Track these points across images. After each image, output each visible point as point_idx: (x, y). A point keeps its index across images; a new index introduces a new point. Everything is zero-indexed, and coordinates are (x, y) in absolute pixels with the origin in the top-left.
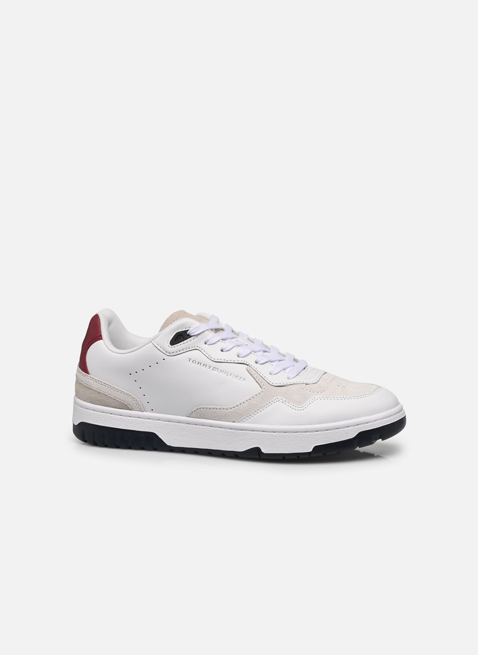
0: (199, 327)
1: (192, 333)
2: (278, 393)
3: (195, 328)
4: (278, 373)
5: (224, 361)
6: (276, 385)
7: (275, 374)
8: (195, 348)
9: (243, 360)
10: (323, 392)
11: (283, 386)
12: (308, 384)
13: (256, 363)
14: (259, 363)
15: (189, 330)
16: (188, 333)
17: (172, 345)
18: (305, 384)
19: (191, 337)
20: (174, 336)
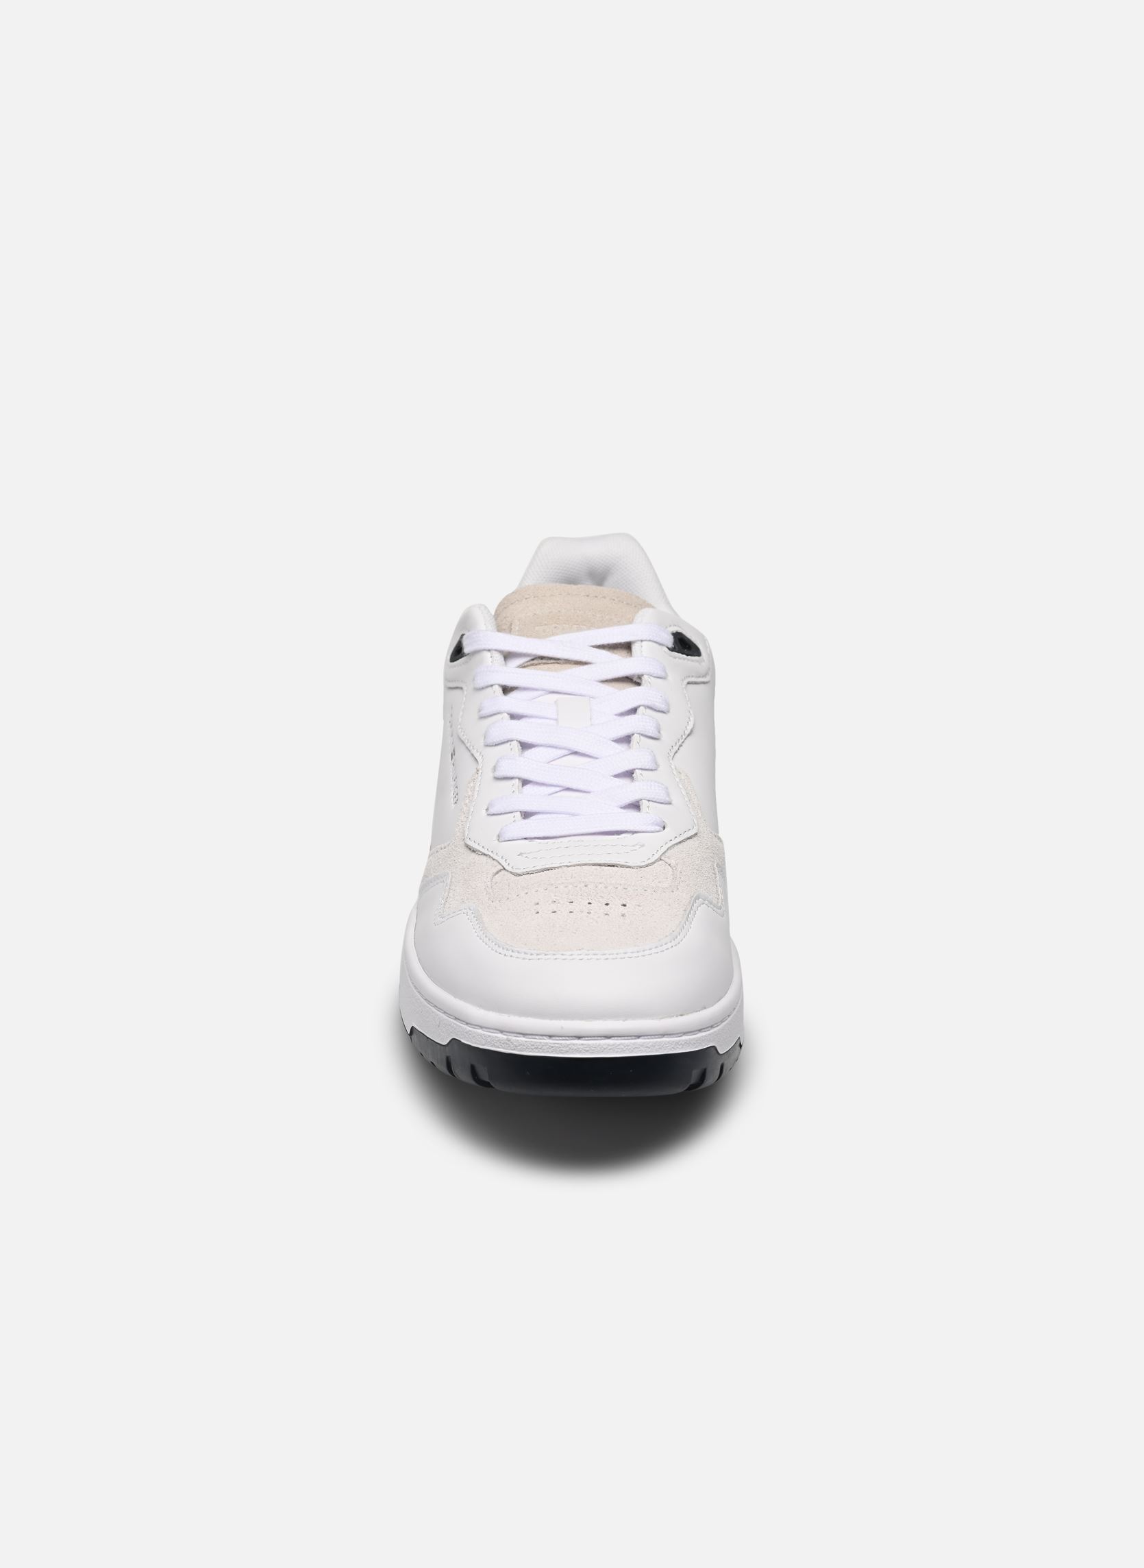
2: (457, 863)
3: (469, 637)
6: (468, 842)
7: (493, 814)
9: (482, 754)
11: (474, 851)
12: (505, 870)
13: (494, 770)
14: (495, 773)
15: (465, 635)
16: (463, 640)
18: (503, 866)
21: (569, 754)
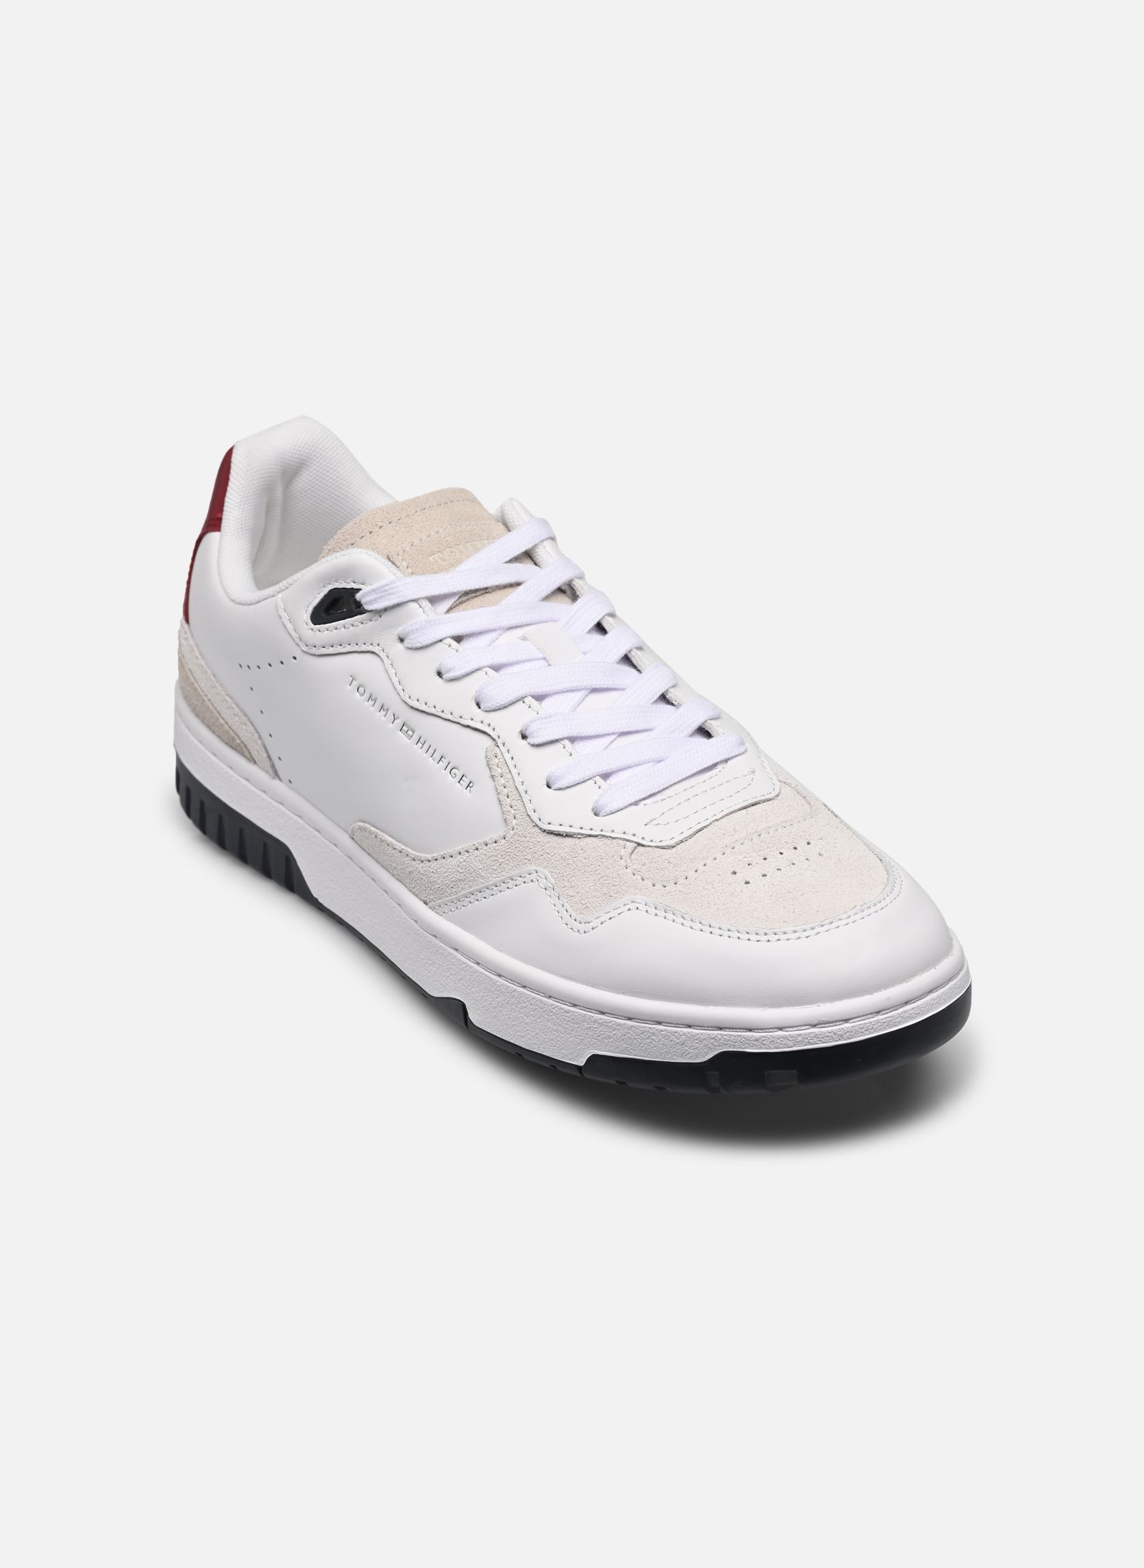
0: (387, 588)
1: (371, 602)
2: (545, 855)
3: (374, 591)
4: (571, 786)
5: (432, 710)
6: (547, 827)
7: (560, 789)
8: (370, 648)
9: (486, 722)
10: (671, 887)
11: (567, 836)
12: (643, 846)
13: (524, 737)
14: (529, 740)
15: (360, 589)
16: (358, 596)
17: (315, 624)
18: (636, 843)
19: (364, 613)
20: (325, 596)
21: (588, 694)
